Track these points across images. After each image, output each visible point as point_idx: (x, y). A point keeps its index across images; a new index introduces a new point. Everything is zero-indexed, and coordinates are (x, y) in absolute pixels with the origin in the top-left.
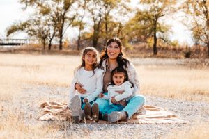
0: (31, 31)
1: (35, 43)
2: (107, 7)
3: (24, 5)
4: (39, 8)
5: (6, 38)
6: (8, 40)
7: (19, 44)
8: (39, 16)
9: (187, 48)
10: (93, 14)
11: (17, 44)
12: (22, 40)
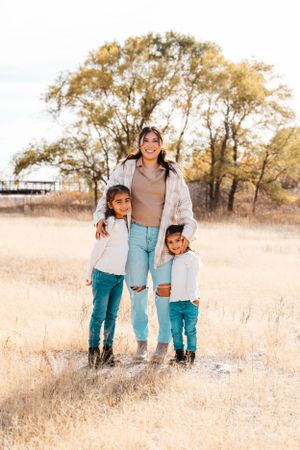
0: (67, 162)
1: (72, 189)
6: (17, 182)
7: (39, 192)
11: (34, 192)
12: (45, 183)
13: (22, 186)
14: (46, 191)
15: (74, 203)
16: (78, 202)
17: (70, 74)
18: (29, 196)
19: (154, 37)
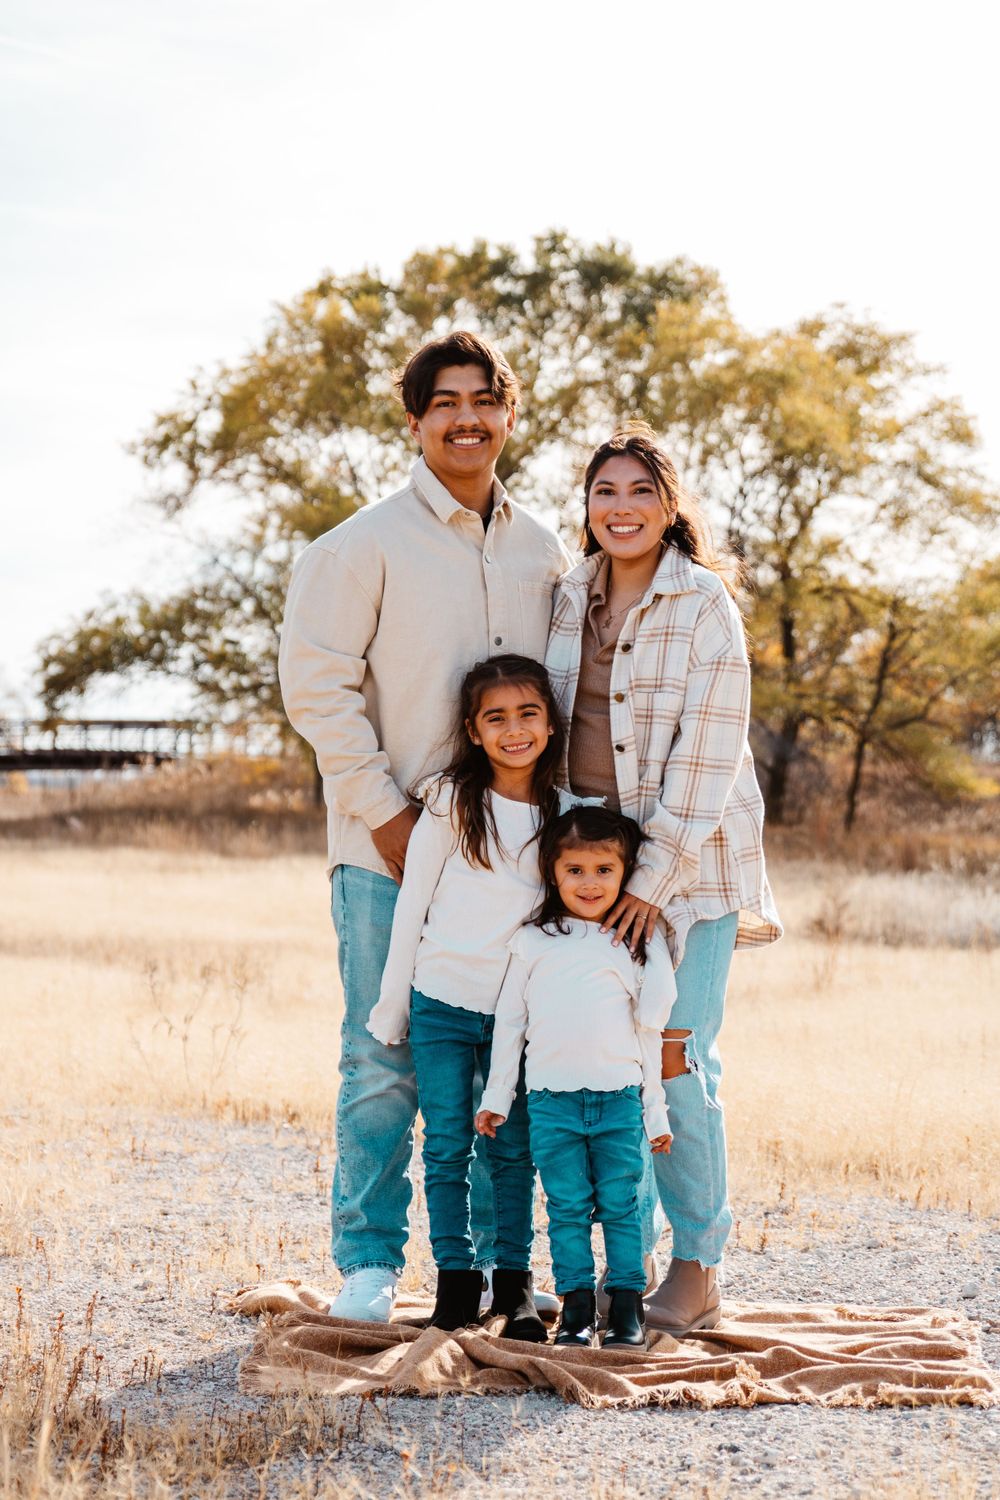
0: (219, 660)
1: (254, 750)
2: (792, 483)
3: (175, 474)
4: (283, 493)
5: (39, 711)
6: (49, 725)
7: (133, 758)
8: (276, 550)
11: (117, 760)
12: (155, 725)
13: (69, 740)
14: (158, 760)
15: (256, 801)
16: (272, 798)
17: (225, 373)
18: (98, 775)
19: (493, 254)
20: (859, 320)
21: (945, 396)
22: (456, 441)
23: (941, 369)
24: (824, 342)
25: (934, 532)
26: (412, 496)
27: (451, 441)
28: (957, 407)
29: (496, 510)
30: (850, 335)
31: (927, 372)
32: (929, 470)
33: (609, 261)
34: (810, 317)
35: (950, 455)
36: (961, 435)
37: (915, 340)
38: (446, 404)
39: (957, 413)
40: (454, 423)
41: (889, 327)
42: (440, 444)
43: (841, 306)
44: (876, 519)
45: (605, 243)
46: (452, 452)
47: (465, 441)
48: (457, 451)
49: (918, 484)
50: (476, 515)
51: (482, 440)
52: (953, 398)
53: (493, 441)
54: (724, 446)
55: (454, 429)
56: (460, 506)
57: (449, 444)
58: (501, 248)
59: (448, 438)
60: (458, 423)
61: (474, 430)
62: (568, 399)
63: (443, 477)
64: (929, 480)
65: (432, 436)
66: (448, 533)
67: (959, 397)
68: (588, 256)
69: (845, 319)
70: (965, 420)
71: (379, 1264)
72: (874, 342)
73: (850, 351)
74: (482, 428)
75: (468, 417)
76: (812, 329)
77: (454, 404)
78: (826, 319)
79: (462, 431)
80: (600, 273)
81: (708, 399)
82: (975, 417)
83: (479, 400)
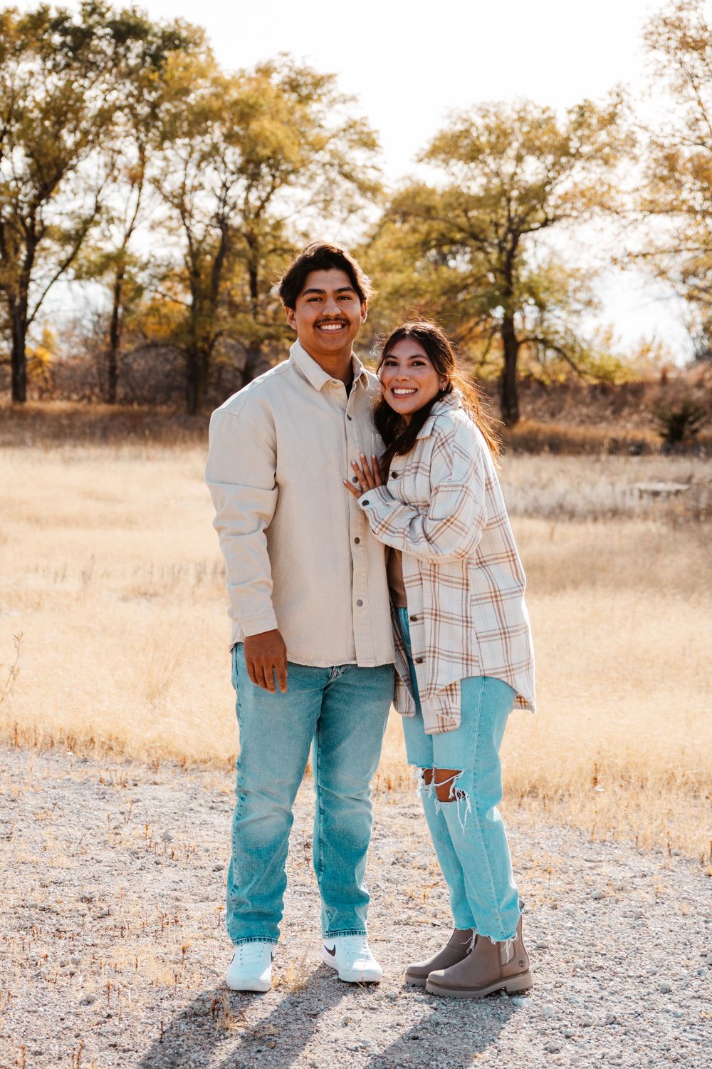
2: (255, 177)
9: (664, 380)
10: (185, 213)
20: (298, 65)
21: (357, 116)
22: (324, 327)
23: (354, 99)
24: (276, 79)
25: (351, 211)
26: (292, 371)
27: (319, 327)
28: (364, 125)
29: (355, 380)
30: (293, 75)
31: (344, 102)
32: (346, 168)
33: (132, 21)
34: (264, 62)
35: (358, 157)
36: (368, 143)
37: (337, 79)
38: (315, 300)
39: (365, 129)
40: (321, 313)
41: (320, 70)
42: (311, 330)
43: (286, 55)
44: (312, 203)
45: (128, 8)
46: (320, 336)
47: (330, 327)
48: (324, 335)
49: (339, 178)
50: (340, 383)
51: (343, 326)
52: (362, 119)
53: (351, 327)
54: (214, 153)
55: (322, 318)
56: (329, 377)
57: (318, 330)
58: (57, 9)
59: (317, 325)
60: (325, 313)
61: (337, 319)
62: (104, 118)
63: (314, 356)
64: (347, 176)
65: (305, 323)
66: (319, 398)
67: (366, 118)
68: (118, 18)
69: (289, 63)
70: (369, 134)
71: (260, 939)
72: (309, 80)
73: (294, 86)
74: (343, 317)
75: (333, 309)
76: (265, 72)
77: (321, 300)
78: (276, 65)
79: (327, 320)
80: (127, 30)
81: (200, 119)
82: (377, 132)
83: (340, 296)
